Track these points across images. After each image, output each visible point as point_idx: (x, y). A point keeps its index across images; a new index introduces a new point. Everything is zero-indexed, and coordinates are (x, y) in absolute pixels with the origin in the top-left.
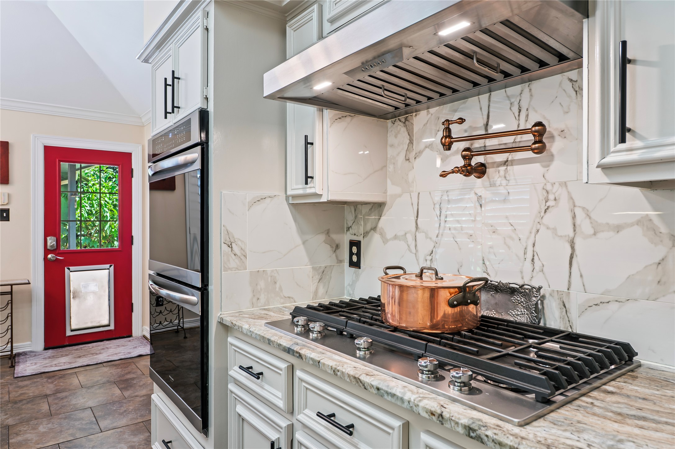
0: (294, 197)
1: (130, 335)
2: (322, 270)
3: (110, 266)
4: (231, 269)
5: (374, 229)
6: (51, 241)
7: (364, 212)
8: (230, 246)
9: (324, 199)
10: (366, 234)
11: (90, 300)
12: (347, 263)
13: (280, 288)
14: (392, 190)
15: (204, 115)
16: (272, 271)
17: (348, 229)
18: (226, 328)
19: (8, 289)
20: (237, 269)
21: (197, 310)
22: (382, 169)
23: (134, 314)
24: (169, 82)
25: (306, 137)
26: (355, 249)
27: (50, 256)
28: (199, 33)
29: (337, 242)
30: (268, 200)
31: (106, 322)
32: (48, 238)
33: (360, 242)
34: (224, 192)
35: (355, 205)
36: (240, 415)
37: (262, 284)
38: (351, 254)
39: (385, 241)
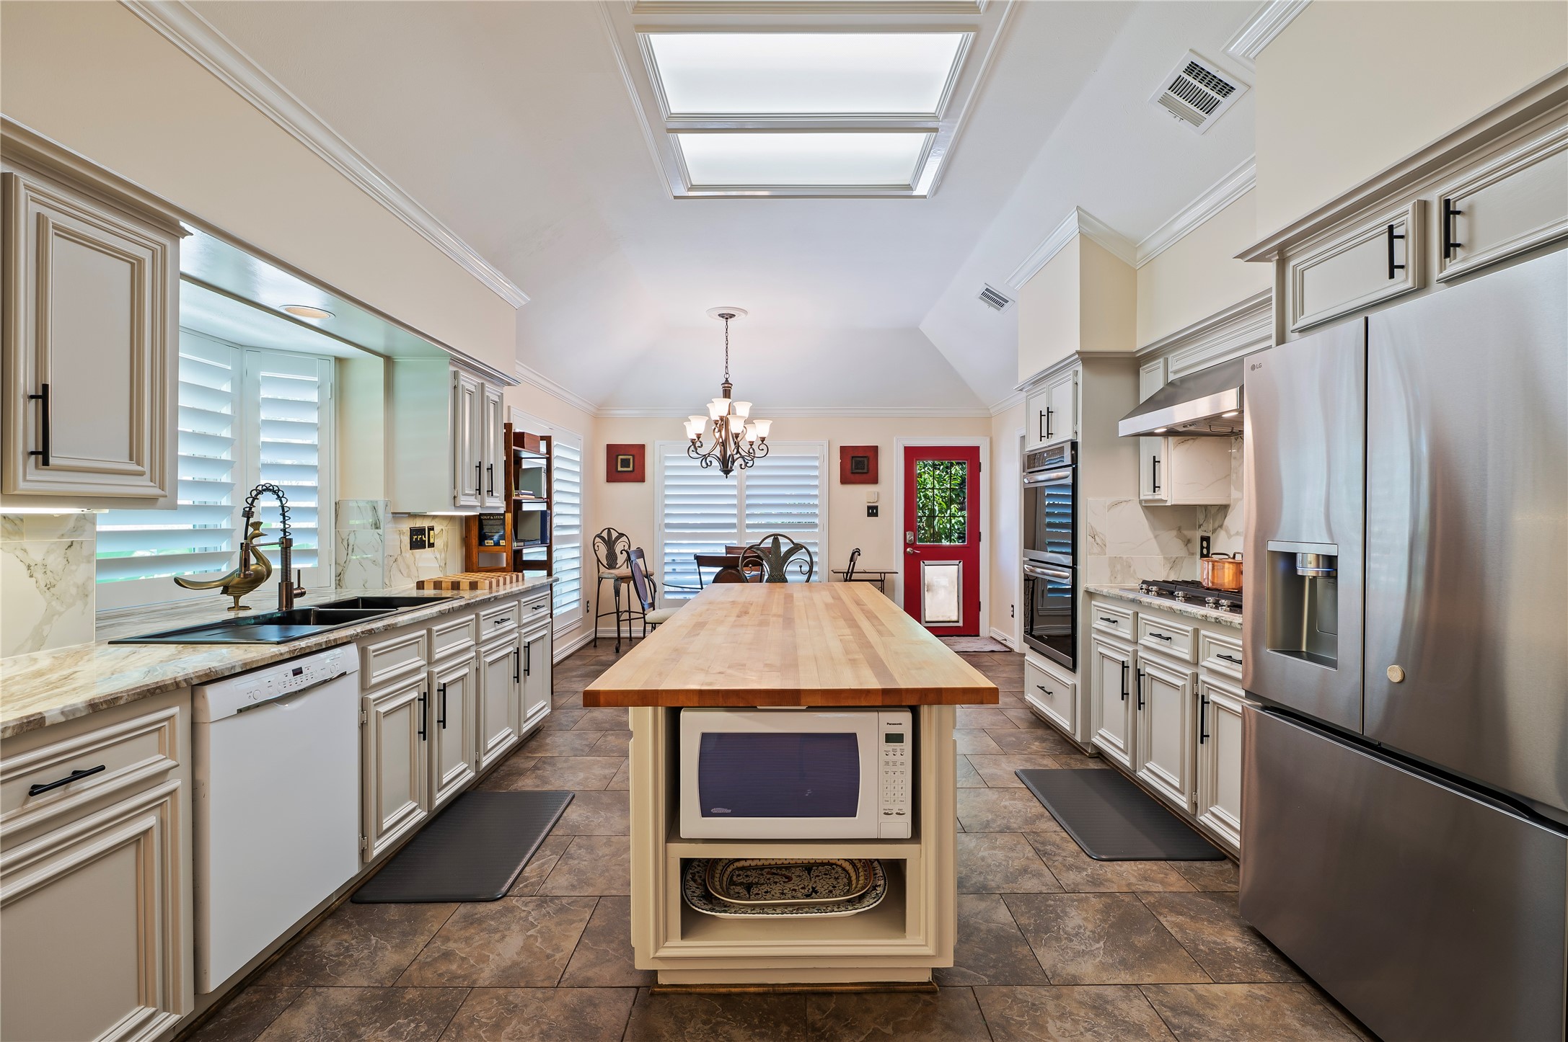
0: (1146, 501)
1: (978, 635)
2: (1173, 560)
3: (960, 562)
4: (1094, 554)
5: (1221, 526)
6: (910, 536)
7: (1212, 512)
8: (1094, 538)
9: (1169, 504)
10: (1214, 531)
11: (942, 594)
12: (1198, 556)
13: (1134, 571)
14: (1235, 494)
15: (1074, 445)
16: (1127, 558)
17: (1200, 526)
18: (1090, 595)
19: (877, 577)
20: (1098, 554)
21: (1069, 581)
22: (1225, 477)
23: (981, 613)
24: (1045, 412)
25: (1154, 457)
26: (1205, 544)
27: (908, 550)
28: (1070, 384)
29: (1189, 538)
30: (1124, 504)
31: (955, 618)
32: (907, 533)
33: (1209, 537)
34: (1089, 499)
35: (1206, 508)
36: (1101, 653)
37: (1119, 567)
38: (1202, 548)
39: (1229, 536)
